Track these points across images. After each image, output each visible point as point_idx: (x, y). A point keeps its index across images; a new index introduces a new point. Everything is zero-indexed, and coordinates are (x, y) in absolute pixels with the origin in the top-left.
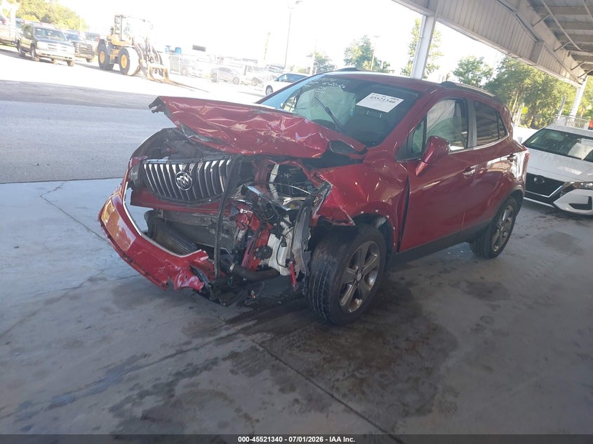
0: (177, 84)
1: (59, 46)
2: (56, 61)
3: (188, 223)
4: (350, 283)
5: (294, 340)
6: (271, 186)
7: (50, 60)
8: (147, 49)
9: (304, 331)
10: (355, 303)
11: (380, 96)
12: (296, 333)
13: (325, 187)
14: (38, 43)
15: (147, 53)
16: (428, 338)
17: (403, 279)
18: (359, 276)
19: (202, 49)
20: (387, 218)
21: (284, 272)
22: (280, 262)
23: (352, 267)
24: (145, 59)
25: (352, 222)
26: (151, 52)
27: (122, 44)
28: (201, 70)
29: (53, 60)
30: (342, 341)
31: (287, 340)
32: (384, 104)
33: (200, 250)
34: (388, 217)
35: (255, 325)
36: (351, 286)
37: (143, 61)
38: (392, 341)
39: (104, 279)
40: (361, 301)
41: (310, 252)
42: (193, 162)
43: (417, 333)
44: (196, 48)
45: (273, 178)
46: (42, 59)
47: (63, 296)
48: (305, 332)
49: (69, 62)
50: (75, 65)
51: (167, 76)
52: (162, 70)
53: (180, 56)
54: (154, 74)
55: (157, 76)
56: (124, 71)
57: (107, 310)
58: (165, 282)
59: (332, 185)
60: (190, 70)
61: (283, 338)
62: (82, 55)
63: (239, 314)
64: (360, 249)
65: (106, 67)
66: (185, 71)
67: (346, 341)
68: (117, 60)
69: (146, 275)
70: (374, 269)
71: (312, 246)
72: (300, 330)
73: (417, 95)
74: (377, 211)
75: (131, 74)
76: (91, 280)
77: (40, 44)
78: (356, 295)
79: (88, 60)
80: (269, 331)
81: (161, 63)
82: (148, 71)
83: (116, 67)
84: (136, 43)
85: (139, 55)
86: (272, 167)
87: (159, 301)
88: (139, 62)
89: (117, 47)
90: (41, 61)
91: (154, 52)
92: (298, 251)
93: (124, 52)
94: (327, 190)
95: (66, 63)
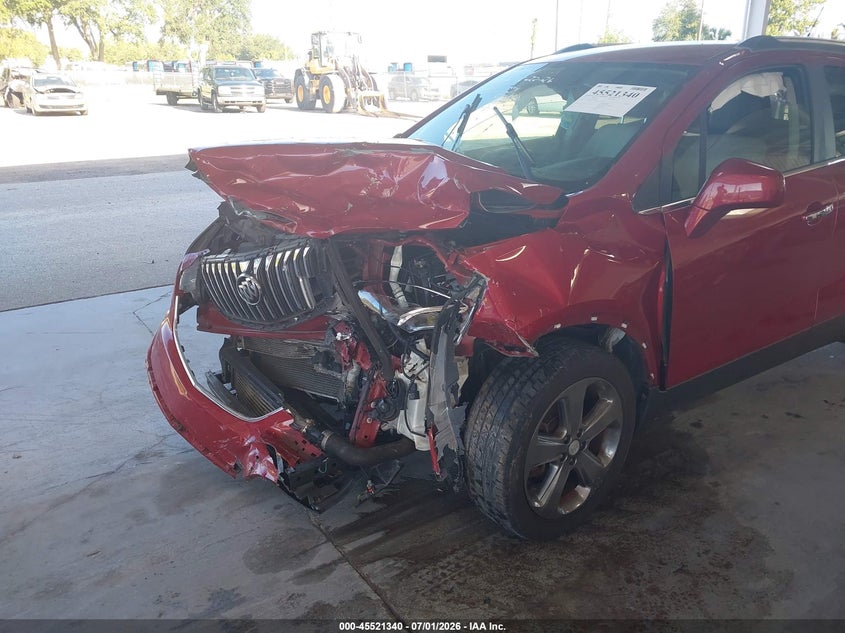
0: (398, 115)
1: (244, 88)
2: (247, 109)
3: (281, 355)
4: (554, 463)
5: (444, 575)
6: (395, 287)
7: (238, 108)
8: (355, 73)
9: (468, 554)
10: (576, 495)
11: (612, 87)
12: (451, 558)
13: (476, 284)
14: (220, 88)
15: (357, 78)
16: (728, 566)
17: (698, 425)
18: (574, 447)
19: (442, 60)
20: (623, 329)
21: (422, 445)
22: (414, 426)
23: (554, 432)
24: (354, 86)
25: (531, 350)
26: (361, 76)
27: (324, 71)
28: (437, 90)
29: (241, 107)
30: (540, 577)
31: (430, 577)
32: (614, 102)
33: (282, 409)
34: (624, 326)
35: (378, 542)
36: (556, 467)
37: (351, 89)
38: (646, 575)
39: (161, 454)
40: (587, 490)
41: (464, 407)
42: (258, 257)
43: (706, 552)
44: (433, 59)
45: (394, 272)
46: (225, 109)
47: (84, 490)
48: (470, 557)
49: (259, 107)
50: (267, 110)
51: (384, 106)
52: (378, 98)
53: (410, 75)
54: (367, 107)
55: (371, 108)
56: (327, 109)
57: (139, 516)
58: (232, 464)
59: (488, 280)
60: (423, 92)
61: (424, 572)
62: (279, 95)
63: (355, 518)
64: (566, 398)
65: (306, 106)
66: (414, 94)
67: (549, 576)
68: (319, 95)
69: (205, 451)
70: (612, 426)
71: (467, 397)
72: (461, 553)
73: (686, 74)
74: (594, 319)
75: (339, 110)
76: (139, 457)
77: (222, 90)
78: (573, 479)
79: (288, 100)
80: (399, 556)
81: (376, 89)
82: (358, 103)
83: (319, 104)
84: (341, 67)
85: (346, 82)
86: (390, 252)
87: (230, 494)
88: (346, 92)
89: (317, 76)
90: (226, 111)
91: (365, 74)
92: (442, 406)
93: (325, 80)
94: (478, 289)
95: (255, 109)
